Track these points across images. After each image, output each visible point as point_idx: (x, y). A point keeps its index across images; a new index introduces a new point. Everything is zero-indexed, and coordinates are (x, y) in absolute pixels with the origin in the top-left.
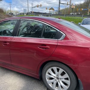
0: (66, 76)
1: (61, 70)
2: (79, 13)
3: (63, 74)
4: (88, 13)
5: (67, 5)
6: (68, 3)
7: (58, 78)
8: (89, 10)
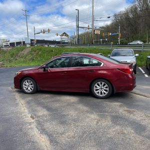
0: (106, 86)
1: (103, 83)
2: (106, 40)
3: (104, 85)
4: (119, 38)
5: (89, 29)
6: (88, 26)
7: (101, 89)
8: (120, 34)
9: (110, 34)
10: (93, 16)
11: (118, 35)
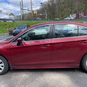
4: (46, 17)
5: (28, 11)
8: (46, 15)
9: (41, 14)
10: (31, 2)
11: (45, 15)
